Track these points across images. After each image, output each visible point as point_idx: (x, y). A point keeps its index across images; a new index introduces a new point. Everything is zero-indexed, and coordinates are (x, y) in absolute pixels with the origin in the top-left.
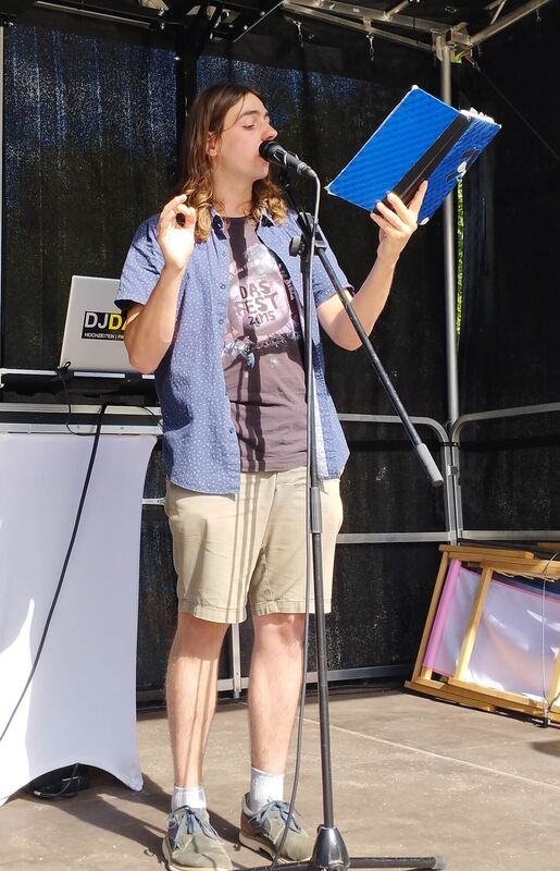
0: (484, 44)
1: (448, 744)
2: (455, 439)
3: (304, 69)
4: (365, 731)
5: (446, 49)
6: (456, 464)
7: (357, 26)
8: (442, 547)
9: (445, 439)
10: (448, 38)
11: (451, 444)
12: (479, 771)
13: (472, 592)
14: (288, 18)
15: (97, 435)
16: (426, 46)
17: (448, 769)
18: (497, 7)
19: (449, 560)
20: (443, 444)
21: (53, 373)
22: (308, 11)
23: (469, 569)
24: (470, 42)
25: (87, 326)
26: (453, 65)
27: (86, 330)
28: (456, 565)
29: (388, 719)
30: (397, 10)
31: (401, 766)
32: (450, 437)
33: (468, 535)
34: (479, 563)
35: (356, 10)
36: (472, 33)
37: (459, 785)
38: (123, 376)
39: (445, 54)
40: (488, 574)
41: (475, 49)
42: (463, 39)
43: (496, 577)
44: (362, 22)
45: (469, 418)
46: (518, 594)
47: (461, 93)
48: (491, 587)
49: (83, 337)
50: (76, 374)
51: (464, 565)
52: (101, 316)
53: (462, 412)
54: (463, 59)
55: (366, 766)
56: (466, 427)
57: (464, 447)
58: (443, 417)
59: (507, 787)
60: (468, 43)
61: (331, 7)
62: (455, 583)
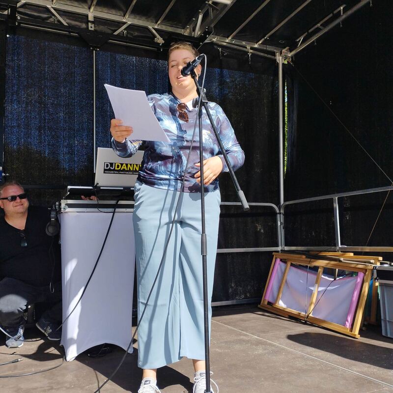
0: (296, 55)
1: (264, 332)
2: (282, 211)
3: (221, 68)
4: (234, 326)
5: (281, 58)
6: (282, 221)
7: (244, 49)
8: (273, 253)
9: (278, 211)
10: (281, 53)
11: (280, 213)
12: (270, 344)
13: (283, 270)
14: (216, 47)
15: (114, 213)
16: (273, 57)
17: (258, 343)
18: (300, 40)
19: (276, 258)
20: (277, 214)
21: (91, 188)
22: (225, 44)
23: (283, 262)
24: (290, 55)
25: (105, 168)
26: (283, 64)
27: (105, 170)
28: (278, 260)
29: (246, 321)
30: (260, 42)
31: (241, 342)
32: (280, 210)
33: (286, 248)
34: (286, 259)
35: (244, 43)
36: (291, 51)
37: (260, 350)
38: (122, 188)
39: (280, 60)
40: (289, 264)
41: (292, 57)
42: (287, 53)
43: (292, 265)
44: (246, 48)
45: (287, 203)
46: (299, 272)
47: (286, 75)
48: (290, 269)
49: (104, 173)
50: (101, 188)
51: (281, 260)
52: (112, 164)
53: (285, 201)
54: (288, 62)
55: (226, 342)
56: (286, 207)
57: (285, 215)
58: (278, 203)
59: (278, 351)
60: (289, 55)
61: (233, 42)
62: (278, 266)
